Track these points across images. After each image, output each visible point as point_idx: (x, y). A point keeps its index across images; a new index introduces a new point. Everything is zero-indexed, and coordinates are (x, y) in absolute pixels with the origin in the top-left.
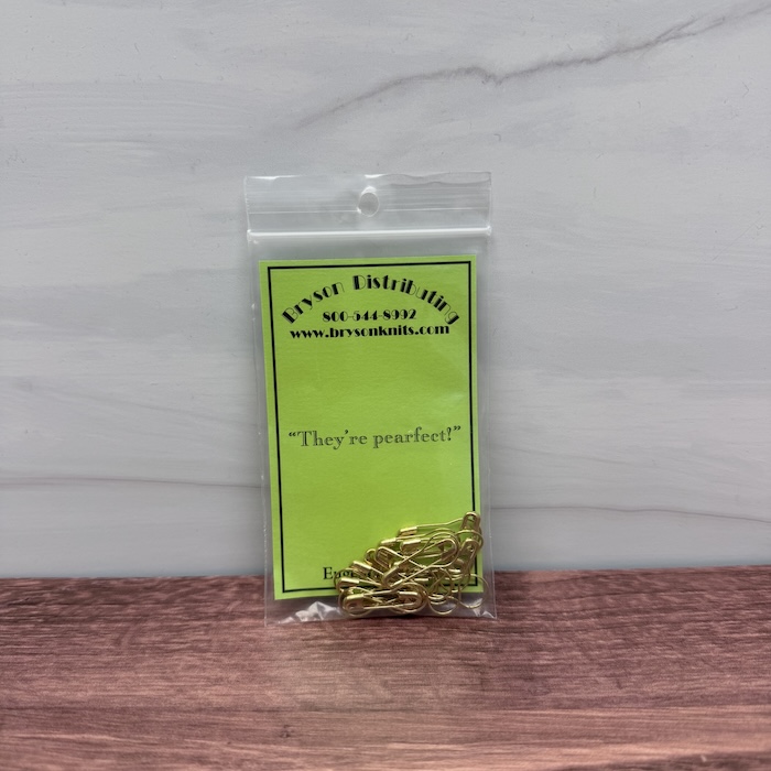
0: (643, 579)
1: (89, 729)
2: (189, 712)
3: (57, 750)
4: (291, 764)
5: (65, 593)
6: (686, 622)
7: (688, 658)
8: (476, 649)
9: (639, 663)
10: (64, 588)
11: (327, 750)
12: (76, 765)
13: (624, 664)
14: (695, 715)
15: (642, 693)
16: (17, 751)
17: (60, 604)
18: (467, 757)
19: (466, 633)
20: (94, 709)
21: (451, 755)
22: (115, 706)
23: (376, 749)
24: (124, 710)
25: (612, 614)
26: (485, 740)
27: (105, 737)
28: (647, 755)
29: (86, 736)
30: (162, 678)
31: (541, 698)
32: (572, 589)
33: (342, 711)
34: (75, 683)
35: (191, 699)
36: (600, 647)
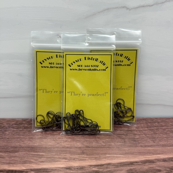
0: (156, 120)
1: (39, 152)
2: (61, 148)
3: (32, 156)
4: (85, 159)
5: (28, 122)
6: (166, 129)
7: (168, 137)
8: (122, 135)
9: (158, 138)
10: (27, 121)
11: (93, 156)
12: (37, 160)
13: (154, 138)
14: (171, 149)
15: (159, 144)
16: (23, 157)
17: (27, 124)
18: (124, 158)
19: (119, 131)
20: (39, 147)
21: (120, 157)
22: (44, 147)
23: (104, 156)
24: (46, 148)
25: (150, 127)
26: (127, 154)
27: (43, 154)
28: (162, 157)
29: (38, 153)
30: (53, 141)
31: (138, 145)
32: (141, 122)
33: (95, 148)
34: (34, 142)
35: (61, 145)
36: (149, 134)
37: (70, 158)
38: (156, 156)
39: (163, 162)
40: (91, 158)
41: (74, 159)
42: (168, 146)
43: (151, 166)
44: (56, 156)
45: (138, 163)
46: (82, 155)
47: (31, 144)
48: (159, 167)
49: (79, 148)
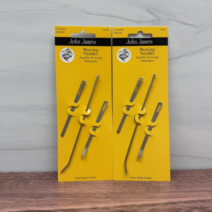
37: (96, 201)
38: (178, 199)
39: (185, 203)
40: (116, 201)
41: (99, 202)
42: (192, 192)
43: (173, 206)
45: (161, 204)
46: (107, 199)
47: (56, 192)
48: (181, 206)
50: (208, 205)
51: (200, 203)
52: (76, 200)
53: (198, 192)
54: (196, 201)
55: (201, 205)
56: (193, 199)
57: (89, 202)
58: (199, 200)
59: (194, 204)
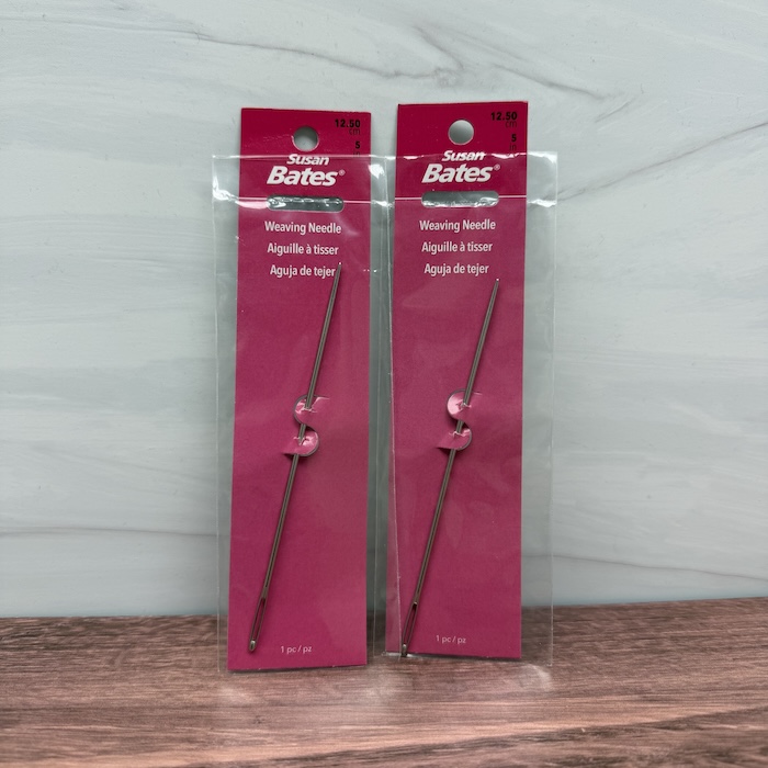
37: (208, 737)
38: (518, 725)
39: (539, 744)
40: (285, 735)
41: (222, 742)
42: (570, 697)
43: (495, 756)
44: (157, 734)
45: (452, 748)
46: (253, 728)
47: (67, 697)
48: (523, 757)
49: (245, 707)
50: (625, 751)
51: (595, 741)
52: (133, 735)
53: (592, 695)
54: (582, 734)
55: (599, 749)
56: (572, 726)
57: (183, 740)
58: (594, 728)
59: (571, 744)
